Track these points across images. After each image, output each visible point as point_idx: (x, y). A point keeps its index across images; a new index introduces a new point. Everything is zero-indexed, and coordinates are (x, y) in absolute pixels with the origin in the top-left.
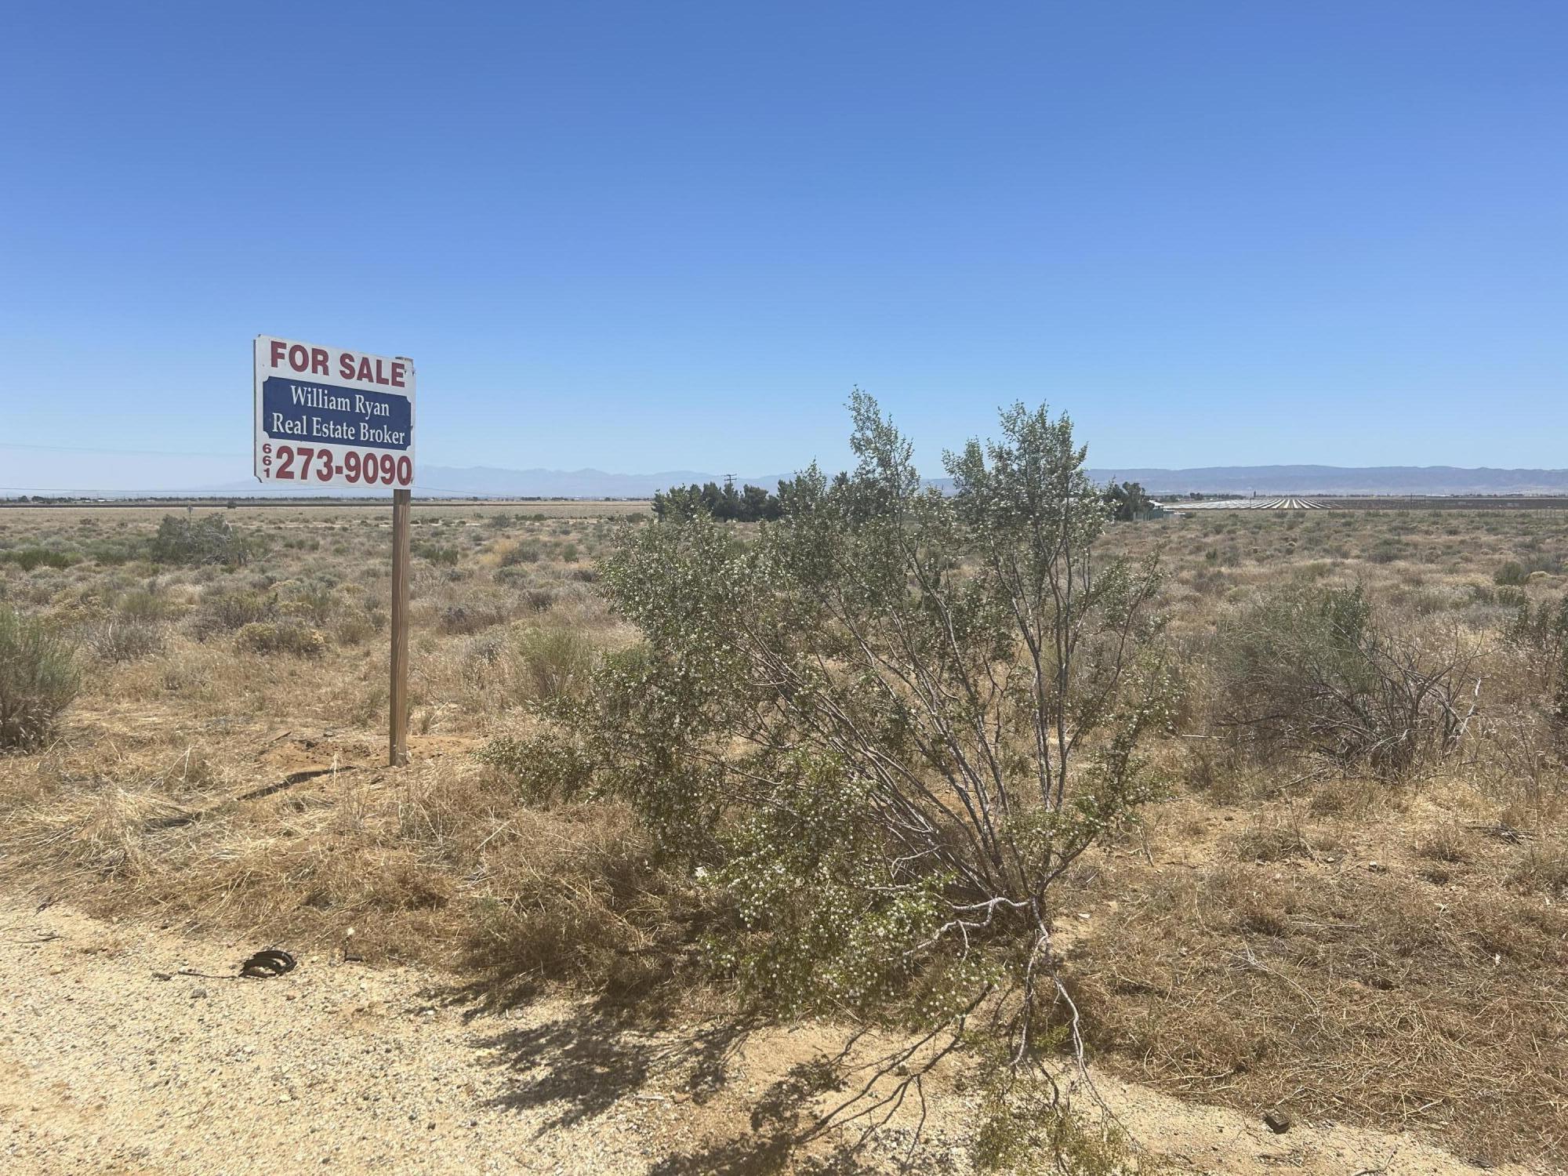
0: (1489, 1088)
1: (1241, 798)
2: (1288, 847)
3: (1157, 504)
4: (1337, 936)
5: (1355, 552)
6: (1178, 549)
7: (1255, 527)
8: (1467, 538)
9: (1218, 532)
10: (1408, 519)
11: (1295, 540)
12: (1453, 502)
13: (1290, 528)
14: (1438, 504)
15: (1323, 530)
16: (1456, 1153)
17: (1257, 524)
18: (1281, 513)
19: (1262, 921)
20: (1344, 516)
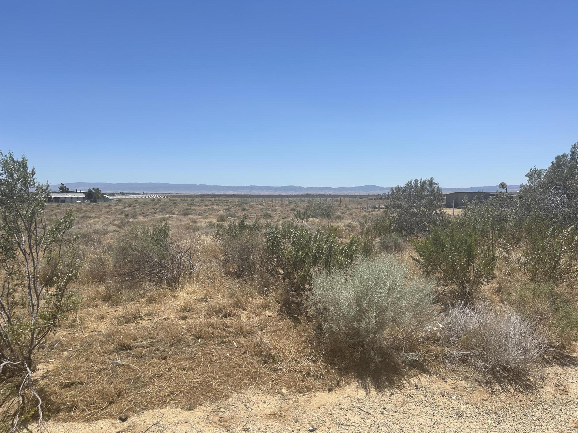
0: (194, 383)
1: (121, 303)
2: (136, 317)
3: (107, 196)
4: (151, 345)
5: (177, 213)
6: (114, 213)
7: (143, 205)
8: (210, 207)
9: (130, 206)
10: (194, 202)
11: (157, 209)
12: (207, 196)
13: (156, 205)
14: (203, 196)
15: (166, 205)
16: (183, 408)
17: (144, 204)
18: (153, 200)
19: (124, 346)
20: (174, 200)
